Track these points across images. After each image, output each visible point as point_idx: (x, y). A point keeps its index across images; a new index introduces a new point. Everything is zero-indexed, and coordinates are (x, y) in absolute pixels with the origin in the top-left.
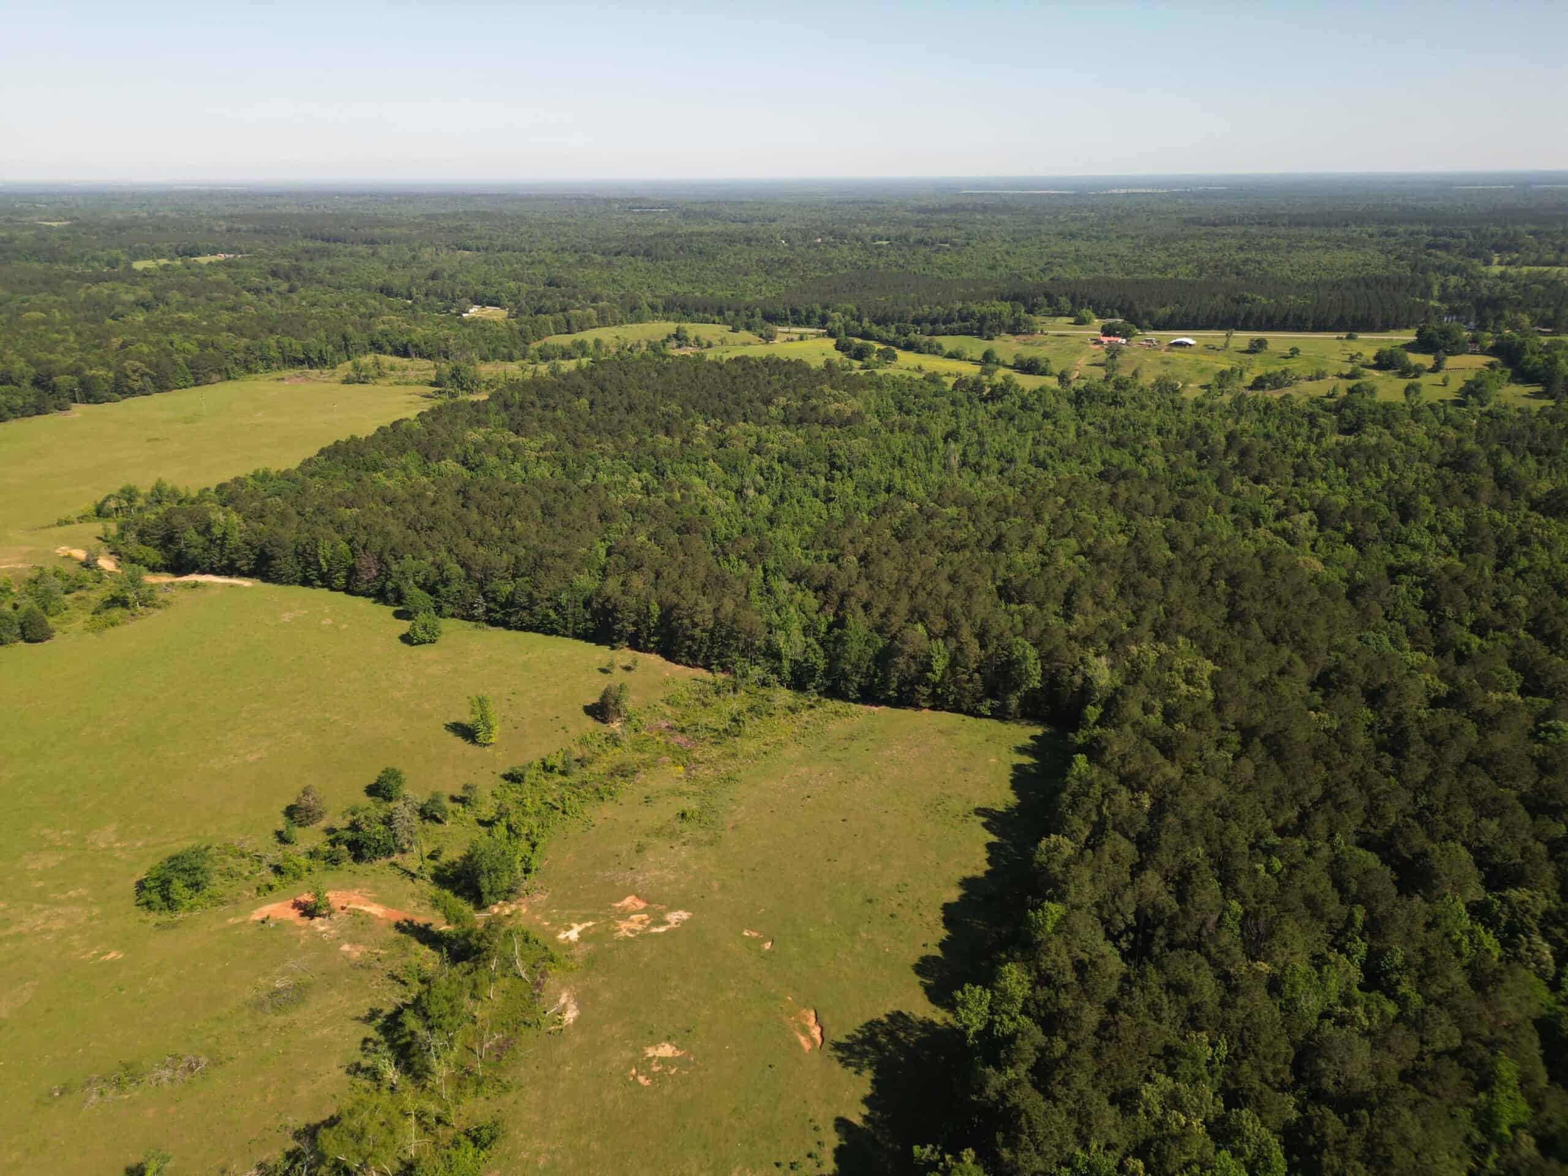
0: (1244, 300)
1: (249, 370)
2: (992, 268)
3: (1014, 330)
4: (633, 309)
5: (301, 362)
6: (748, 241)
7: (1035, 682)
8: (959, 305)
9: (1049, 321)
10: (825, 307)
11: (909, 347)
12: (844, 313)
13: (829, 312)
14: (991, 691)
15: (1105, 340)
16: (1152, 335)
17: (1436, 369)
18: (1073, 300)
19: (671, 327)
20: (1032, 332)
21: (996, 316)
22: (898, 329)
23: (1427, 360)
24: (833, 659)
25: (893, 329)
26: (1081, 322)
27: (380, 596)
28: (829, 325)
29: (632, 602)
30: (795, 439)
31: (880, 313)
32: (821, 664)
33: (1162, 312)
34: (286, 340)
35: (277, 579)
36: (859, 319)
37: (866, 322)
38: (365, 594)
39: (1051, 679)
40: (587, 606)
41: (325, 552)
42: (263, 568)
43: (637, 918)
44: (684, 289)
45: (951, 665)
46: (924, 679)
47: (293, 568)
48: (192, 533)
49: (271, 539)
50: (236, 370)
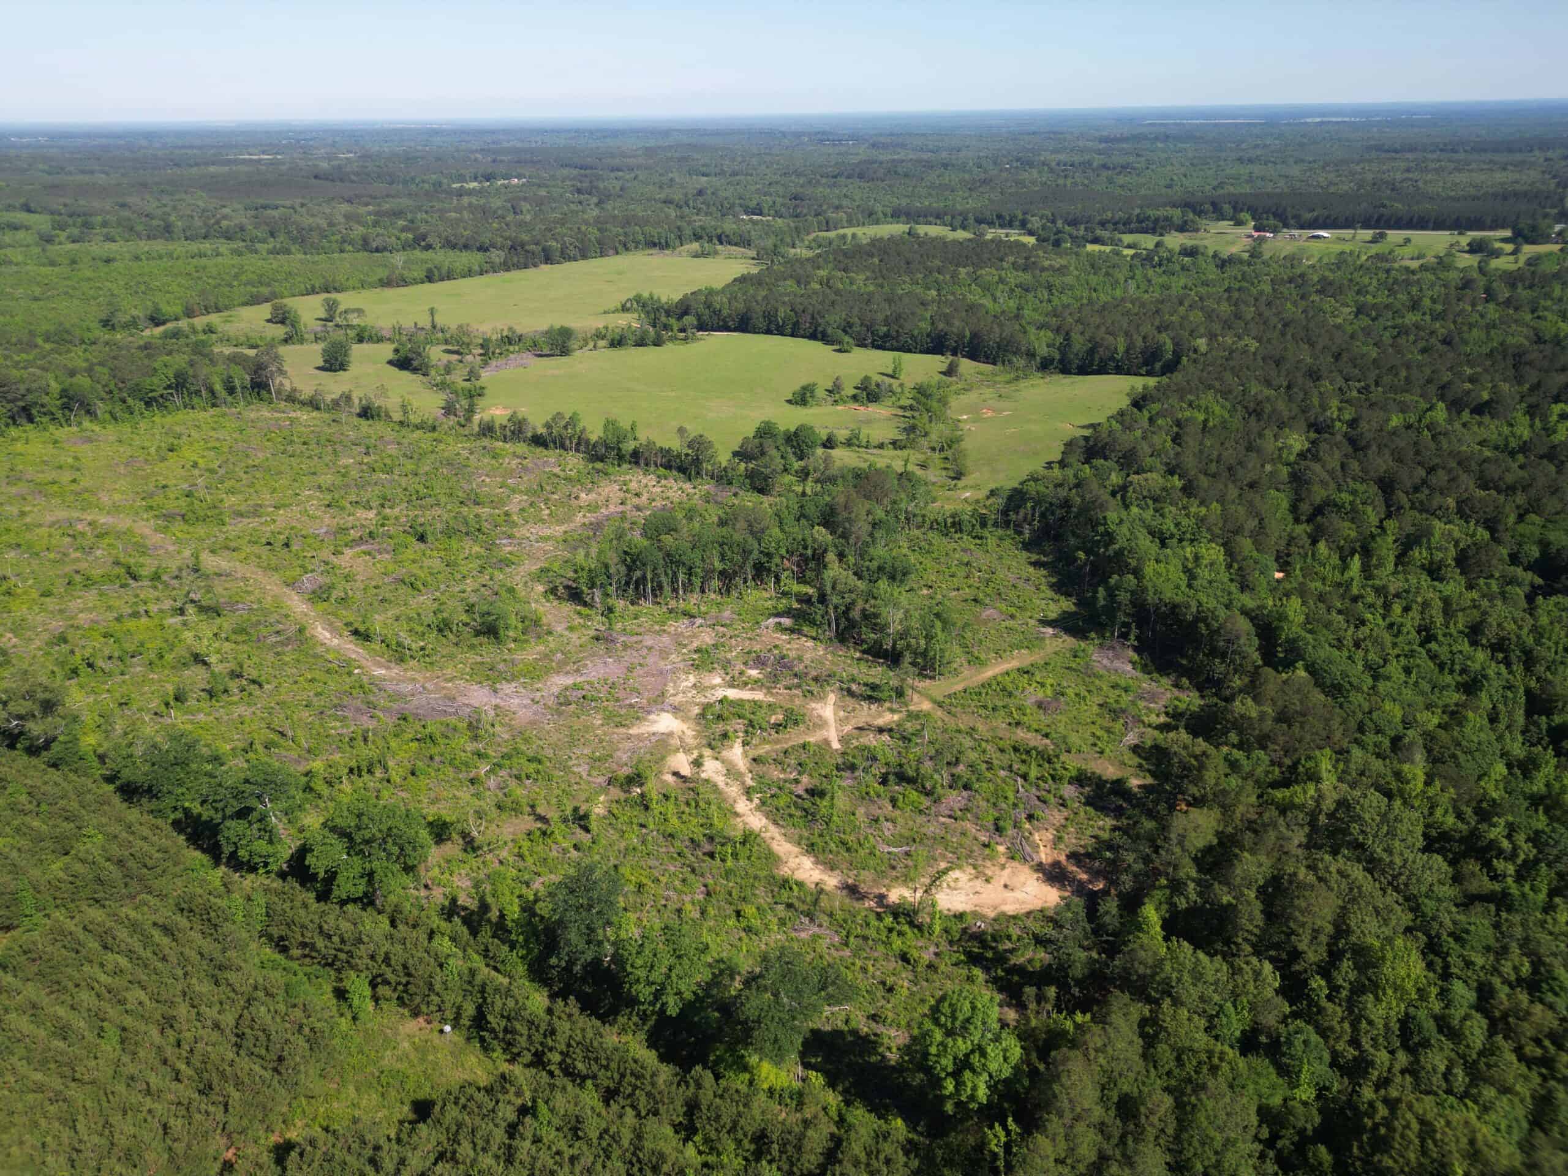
0: (1384, 206)
1: (627, 249)
2: (1169, 187)
3: (1182, 229)
4: (870, 215)
5: (654, 245)
6: (945, 166)
7: (1169, 355)
8: (1137, 211)
9: (1212, 224)
10: (1025, 214)
11: (1096, 241)
12: (1041, 218)
13: (1029, 217)
14: (1146, 363)
15: (1256, 234)
16: (1296, 232)
17: (1512, 253)
18: (1235, 208)
19: (905, 228)
20: (1197, 230)
21: (1167, 218)
22: (1086, 229)
23: (1511, 248)
24: (1063, 355)
25: (1082, 227)
26: (1239, 223)
27: (813, 337)
28: (1029, 226)
29: (955, 330)
30: (1026, 277)
31: (1070, 217)
32: (1057, 356)
33: (1308, 216)
34: (647, 229)
35: (755, 331)
36: (1053, 222)
37: (1060, 224)
38: (803, 337)
39: (1176, 354)
40: (928, 335)
41: (781, 314)
42: (744, 325)
43: (990, 414)
44: (904, 202)
45: (1127, 351)
46: (1112, 358)
47: (762, 324)
48: (701, 309)
49: (748, 310)
50: (620, 248)
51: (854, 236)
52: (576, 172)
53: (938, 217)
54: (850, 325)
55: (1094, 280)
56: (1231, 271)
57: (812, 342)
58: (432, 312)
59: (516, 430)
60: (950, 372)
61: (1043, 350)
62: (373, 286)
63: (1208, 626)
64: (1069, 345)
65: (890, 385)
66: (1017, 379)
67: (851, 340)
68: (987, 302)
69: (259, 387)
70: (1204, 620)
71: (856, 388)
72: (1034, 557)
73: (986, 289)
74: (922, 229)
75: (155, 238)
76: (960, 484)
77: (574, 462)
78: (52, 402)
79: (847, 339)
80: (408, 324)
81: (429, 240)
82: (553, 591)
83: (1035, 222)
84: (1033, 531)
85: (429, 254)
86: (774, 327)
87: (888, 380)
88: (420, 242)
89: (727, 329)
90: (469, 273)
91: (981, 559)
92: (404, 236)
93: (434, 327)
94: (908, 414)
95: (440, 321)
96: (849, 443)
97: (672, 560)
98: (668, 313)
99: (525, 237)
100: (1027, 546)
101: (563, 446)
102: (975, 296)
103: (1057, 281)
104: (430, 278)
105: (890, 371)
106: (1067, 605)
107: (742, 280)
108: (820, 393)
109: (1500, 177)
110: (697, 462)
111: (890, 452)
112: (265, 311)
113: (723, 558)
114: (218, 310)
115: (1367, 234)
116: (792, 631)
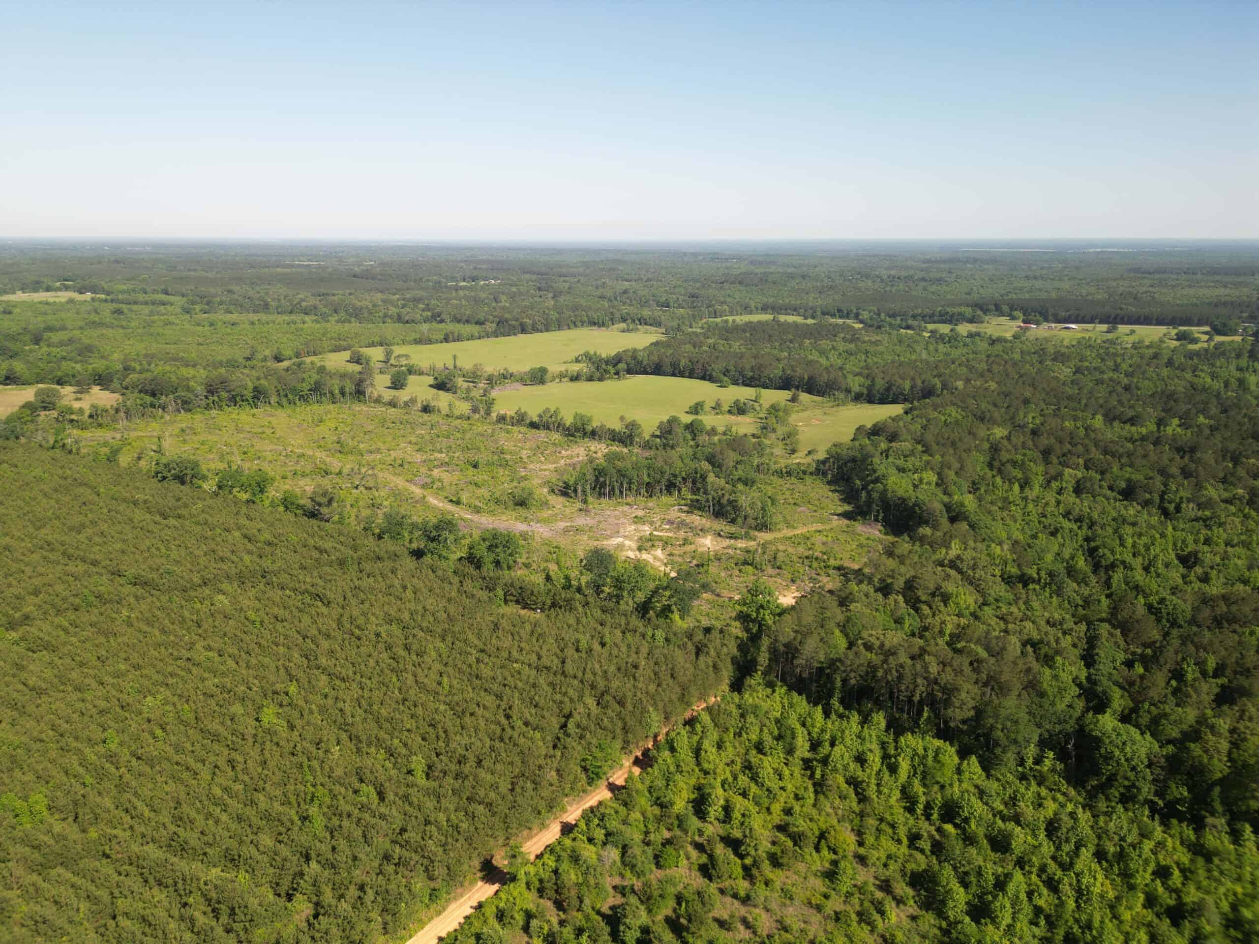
0: (1122, 309)
1: (577, 326)
2: (968, 294)
3: (971, 321)
4: (746, 308)
5: (595, 324)
8: (939, 309)
9: (994, 318)
10: (858, 309)
11: (908, 327)
12: (870, 312)
13: (861, 311)
15: (1023, 325)
16: (1053, 325)
18: (1011, 308)
19: (771, 317)
20: (982, 322)
21: (960, 314)
22: (901, 320)
23: (1206, 337)
24: (870, 392)
25: (899, 318)
26: (1013, 318)
27: (703, 378)
28: (860, 317)
29: (798, 375)
30: (851, 347)
31: (891, 312)
32: (865, 392)
33: (1063, 314)
34: (589, 313)
35: (665, 374)
36: (879, 315)
37: (882, 316)
38: (696, 378)
40: (780, 378)
41: (682, 363)
42: (657, 370)
43: (817, 423)
44: (771, 300)
45: (912, 387)
46: (902, 394)
47: (669, 370)
48: (629, 360)
49: (660, 360)
50: (572, 325)
51: (734, 321)
52: (534, 277)
53: (795, 310)
54: (728, 371)
55: (898, 349)
56: (998, 347)
57: (702, 382)
58: (455, 357)
59: (520, 419)
60: (794, 399)
61: (856, 388)
62: (410, 343)
63: (920, 508)
64: (874, 386)
65: (753, 406)
66: (838, 405)
67: (728, 380)
68: (823, 361)
69: (359, 393)
70: (918, 505)
71: (731, 406)
72: (833, 488)
73: (822, 352)
74: (782, 318)
75: (258, 312)
76: (793, 456)
77: (556, 436)
78: (248, 394)
79: (726, 379)
80: (440, 365)
81: (443, 316)
82: (553, 491)
83: (865, 315)
84: (833, 476)
85: (442, 325)
86: (676, 372)
87: (751, 403)
88: (437, 318)
89: (646, 373)
90: (471, 338)
91: (801, 488)
92: (425, 314)
93: (455, 367)
94: (763, 421)
95: (459, 364)
96: (724, 434)
97: (621, 474)
98: (607, 362)
99: (507, 316)
100: (829, 483)
101: (548, 428)
102: (814, 356)
103: (872, 349)
104: (446, 340)
105: (753, 398)
106: (848, 508)
107: (656, 344)
108: (707, 407)
109: (1221, 291)
110: (631, 436)
112: (346, 355)
113: (649, 475)
114: (315, 354)
115: (1104, 327)
116: (688, 512)
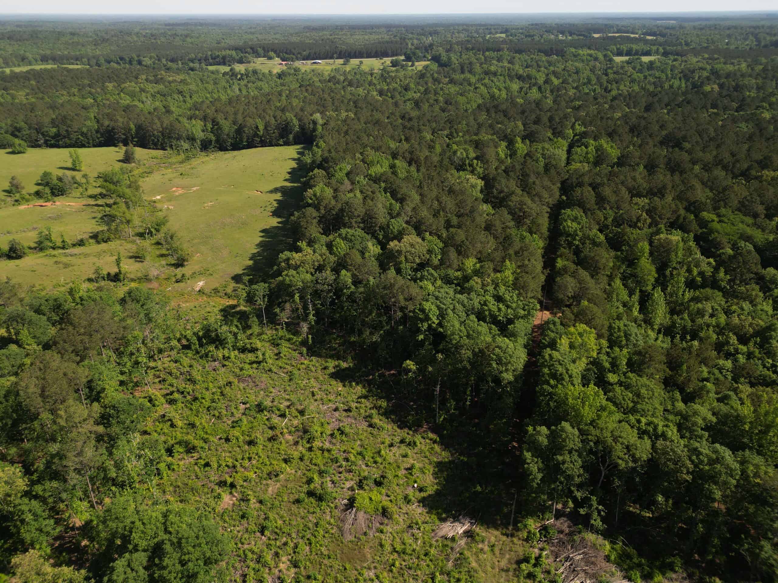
3: (240, 62)
7: (297, 129)
8: (210, 53)
9: (256, 59)
10: (138, 56)
13: (142, 58)
15: (284, 63)
16: (304, 62)
17: (412, 66)
20: (250, 62)
22: (182, 64)
23: (410, 63)
24: (217, 136)
25: (180, 62)
26: (270, 58)
29: (120, 125)
30: (160, 87)
31: (169, 58)
32: (213, 138)
36: (159, 60)
37: (164, 61)
39: (302, 127)
40: (97, 131)
43: (181, 191)
44: (48, 52)
45: (266, 128)
46: (256, 135)
53: (77, 60)
54: (19, 130)
60: (127, 159)
61: (200, 135)
64: (220, 128)
65: (73, 178)
66: (188, 158)
67: (22, 142)
68: (138, 104)
71: (38, 184)
72: (332, 365)
73: (133, 96)
76: (187, 270)
79: (17, 141)
83: (147, 61)
87: (69, 173)
94: (100, 202)
96: (40, 247)
100: (314, 350)
102: (127, 101)
103: (184, 89)
105: (69, 165)
111: (93, 248)
115: (341, 61)
